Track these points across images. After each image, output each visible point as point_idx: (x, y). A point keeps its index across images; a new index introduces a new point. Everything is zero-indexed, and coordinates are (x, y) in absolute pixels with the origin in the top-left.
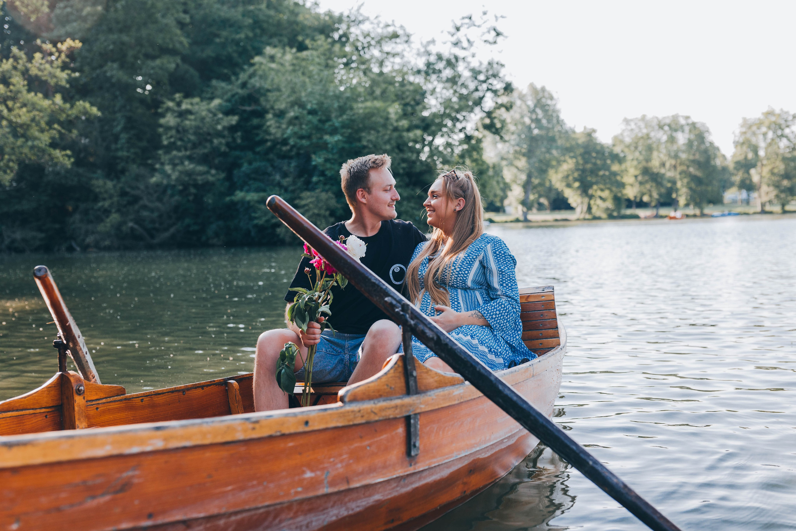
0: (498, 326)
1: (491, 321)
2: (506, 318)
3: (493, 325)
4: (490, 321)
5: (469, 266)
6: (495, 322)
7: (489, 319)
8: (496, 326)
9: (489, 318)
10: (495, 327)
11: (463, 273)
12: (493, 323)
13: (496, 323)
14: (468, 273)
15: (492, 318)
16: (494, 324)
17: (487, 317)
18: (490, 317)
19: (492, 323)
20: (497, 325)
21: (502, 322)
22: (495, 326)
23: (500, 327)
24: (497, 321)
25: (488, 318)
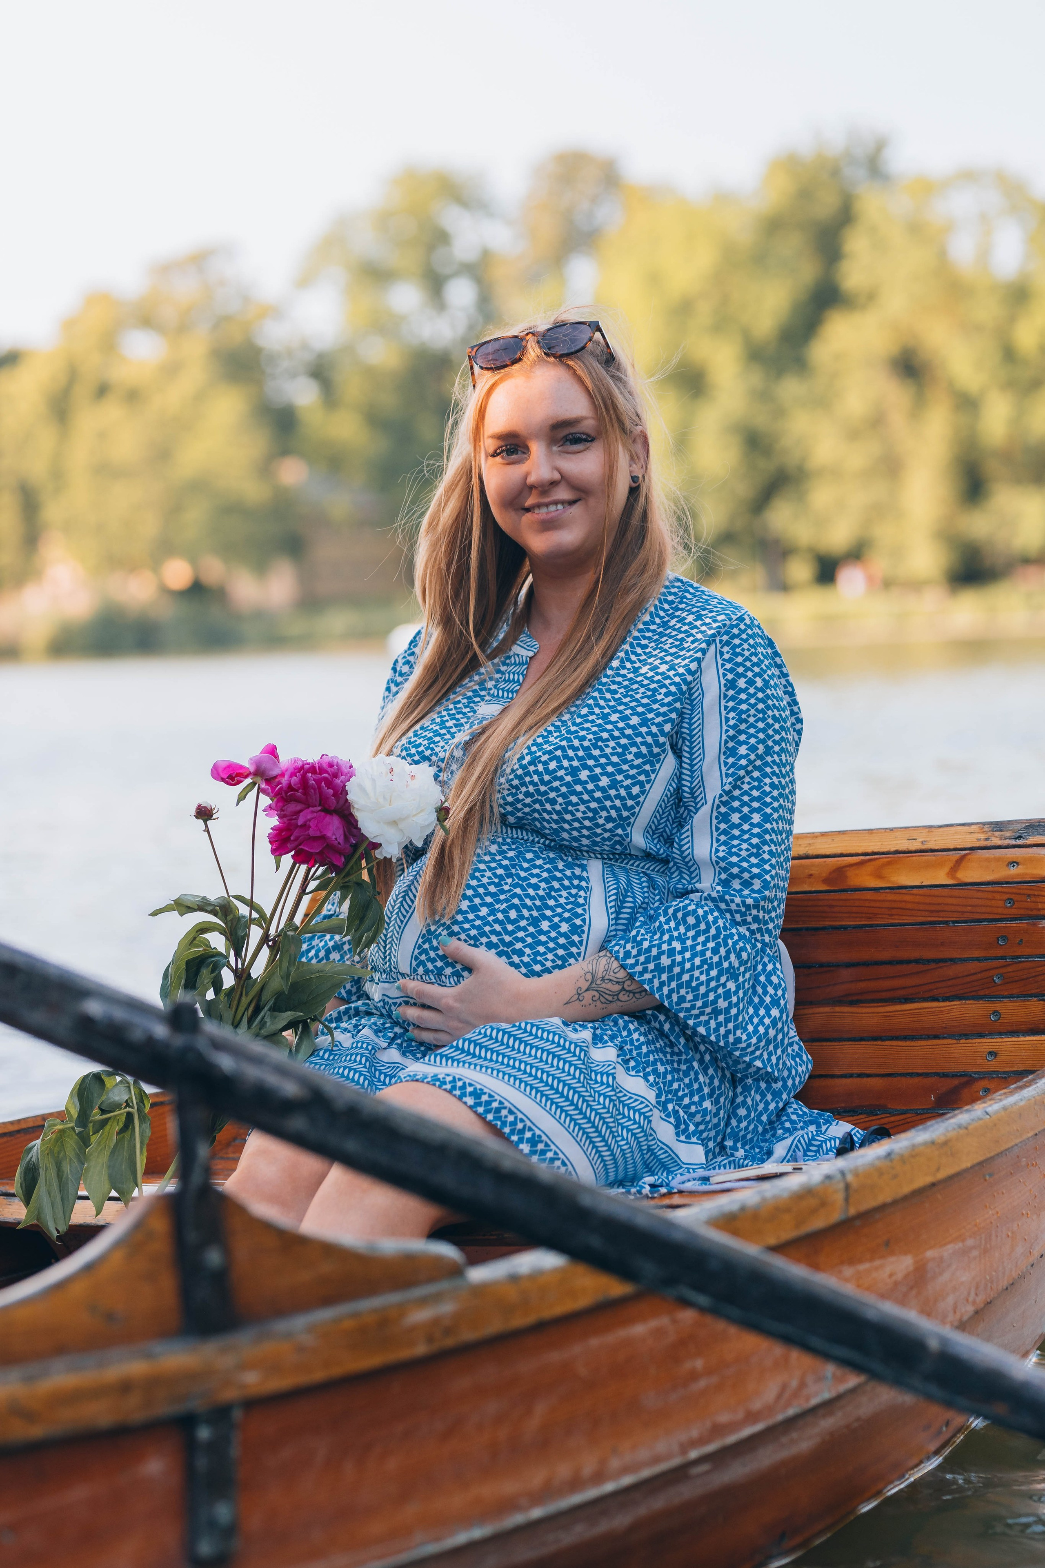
0: (690, 997)
1: (656, 983)
2: (716, 959)
3: (669, 996)
4: (651, 981)
5: (647, 767)
6: (674, 985)
7: (647, 976)
8: (682, 999)
9: (645, 970)
10: (678, 1004)
11: (623, 792)
12: (665, 990)
13: (680, 986)
14: (643, 792)
15: (659, 969)
16: (671, 991)
17: (639, 968)
18: (651, 966)
19: (660, 989)
20: (683, 992)
21: (703, 978)
22: (675, 997)
23: (696, 998)
24: (680, 976)
25: (641, 974)
